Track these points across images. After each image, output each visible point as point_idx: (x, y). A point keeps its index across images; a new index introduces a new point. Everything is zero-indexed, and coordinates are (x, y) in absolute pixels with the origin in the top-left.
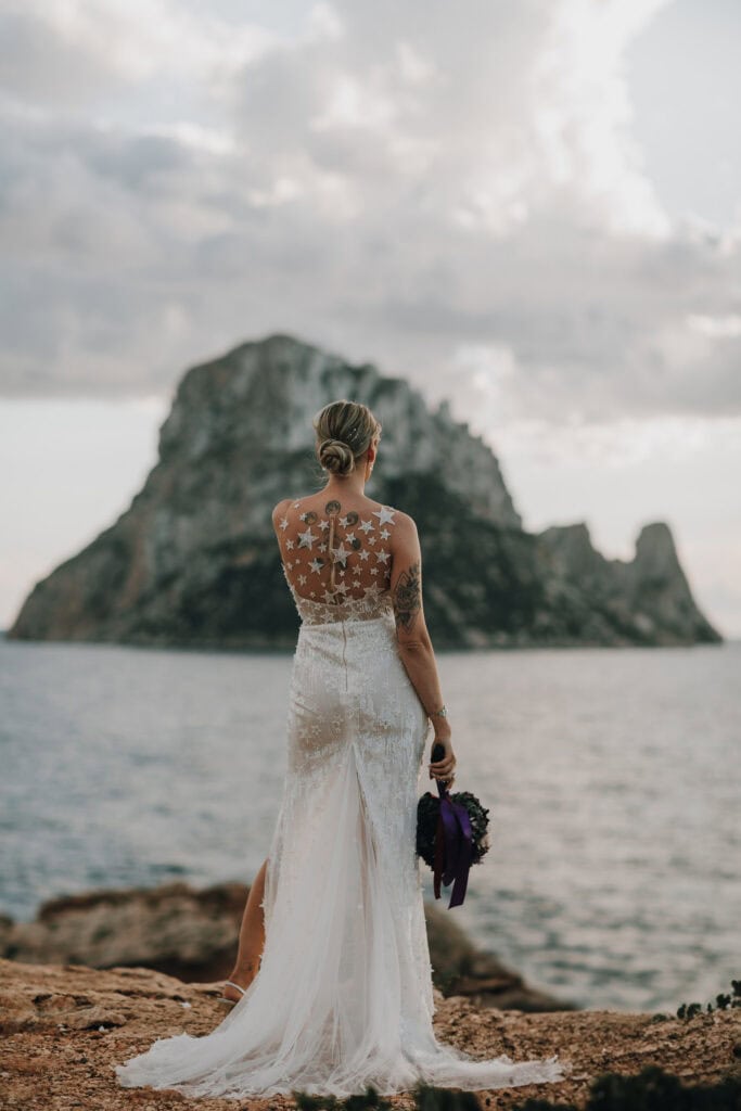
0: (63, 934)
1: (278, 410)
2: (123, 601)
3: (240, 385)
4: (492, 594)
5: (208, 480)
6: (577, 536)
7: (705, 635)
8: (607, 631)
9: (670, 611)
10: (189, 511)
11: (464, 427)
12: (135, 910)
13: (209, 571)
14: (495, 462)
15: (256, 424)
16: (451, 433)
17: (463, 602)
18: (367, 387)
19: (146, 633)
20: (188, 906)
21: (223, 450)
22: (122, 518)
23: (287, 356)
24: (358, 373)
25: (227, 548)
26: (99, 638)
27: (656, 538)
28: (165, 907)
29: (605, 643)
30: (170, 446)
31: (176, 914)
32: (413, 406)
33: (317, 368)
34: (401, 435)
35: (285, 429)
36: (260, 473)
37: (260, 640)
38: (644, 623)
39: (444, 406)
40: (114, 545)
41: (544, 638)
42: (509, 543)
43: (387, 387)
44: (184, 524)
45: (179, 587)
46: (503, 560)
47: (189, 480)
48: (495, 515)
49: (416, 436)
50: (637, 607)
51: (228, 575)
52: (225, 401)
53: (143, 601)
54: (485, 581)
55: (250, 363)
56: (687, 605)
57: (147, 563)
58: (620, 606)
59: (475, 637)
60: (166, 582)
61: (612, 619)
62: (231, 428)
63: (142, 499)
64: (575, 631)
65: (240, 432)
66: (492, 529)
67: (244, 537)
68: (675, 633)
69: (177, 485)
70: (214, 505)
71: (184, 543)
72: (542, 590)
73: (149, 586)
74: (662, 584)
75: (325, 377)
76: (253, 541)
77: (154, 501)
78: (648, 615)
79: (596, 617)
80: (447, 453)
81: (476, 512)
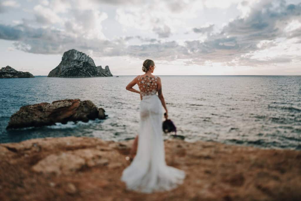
0: (55, 105)
1: (73, 56)
2: (59, 74)
3: (70, 54)
5: (67, 62)
6: (100, 67)
7: (111, 76)
8: (103, 75)
9: (108, 74)
10: (65, 65)
11: (90, 58)
12: (62, 102)
13: (67, 70)
14: (93, 61)
15: (71, 57)
16: (89, 58)
17: (90, 73)
18: (81, 54)
19: (61, 76)
20: (67, 101)
21: (68, 60)
22: (58, 66)
23: (74, 51)
24: (81, 53)
25: (69, 68)
26: (57, 77)
27: (107, 67)
28: (65, 102)
29: (103, 77)
30: (63, 59)
31: (66, 102)
32: (86, 56)
33: (77, 52)
34: (85, 58)
35: (74, 58)
36: (72, 62)
37: (72, 77)
38: (106, 75)
39: (88, 56)
40: (58, 68)
41: (97, 76)
42: (94, 68)
43: (83, 54)
44: (65, 66)
45: (64, 72)
47: (65, 62)
48: (93, 65)
49: (86, 58)
50: (105, 73)
51: (69, 71)
52: (68, 55)
54: (92, 71)
55: (71, 52)
56: (110, 73)
57: (61, 70)
59: (91, 76)
60: (63, 71)
61: (103, 74)
62: (69, 58)
63: (60, 64)
64: (100, 75)
65: (70, 58)
66: (93, 67)
67: (70, 68)
68: (109, 75)
69: (64, 63)
70: (67, 65)
71: (65, 68)
72: (97, 72)
73: (61, 72)
74: (108, 71)
75: (78, 53)
76: (71, 68)
77: (62, 64)
78: (107, 74)
79: (102, 74)
80: (89, 60)
81: (91, 65)
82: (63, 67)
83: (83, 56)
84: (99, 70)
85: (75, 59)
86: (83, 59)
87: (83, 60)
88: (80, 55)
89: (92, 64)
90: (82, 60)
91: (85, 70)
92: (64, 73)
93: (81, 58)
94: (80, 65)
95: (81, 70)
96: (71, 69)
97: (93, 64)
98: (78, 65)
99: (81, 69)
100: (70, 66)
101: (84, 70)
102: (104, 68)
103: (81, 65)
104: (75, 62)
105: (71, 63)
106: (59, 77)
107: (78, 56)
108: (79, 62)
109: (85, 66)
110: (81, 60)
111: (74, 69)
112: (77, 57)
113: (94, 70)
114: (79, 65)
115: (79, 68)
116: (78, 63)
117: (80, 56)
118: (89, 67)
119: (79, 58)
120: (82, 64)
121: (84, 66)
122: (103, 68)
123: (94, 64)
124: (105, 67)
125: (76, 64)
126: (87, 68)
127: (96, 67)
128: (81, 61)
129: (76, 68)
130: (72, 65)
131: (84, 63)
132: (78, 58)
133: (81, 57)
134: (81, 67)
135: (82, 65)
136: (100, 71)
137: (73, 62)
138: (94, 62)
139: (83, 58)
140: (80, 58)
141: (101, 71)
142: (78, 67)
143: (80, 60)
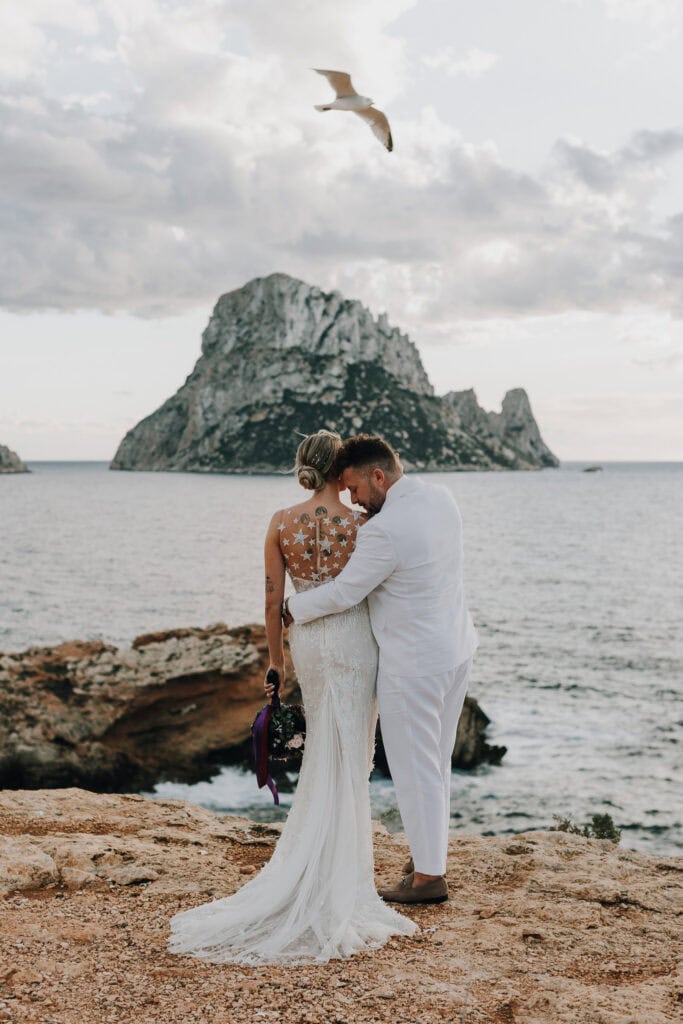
0: (147, 658)
1: (278, 320)
2: (182, 445)
3: (254, 307)
4: (413, 437)
5: (236, 367)
6: (468, 397)
7: (548, 461)
8: (486, 459)
9: (526, 447)
10: (224, 387)
11: (396, 330)
12: (193, 641)
13: (238, 424)
14: (416, 352)
15: (264, 331)
16: (386, 334)
18: (334, 307)
19: (197, 464)
20: (227, 638)
21: (244, 348)
22: (180, 390)
23: (284, 288)
24: (328, 298)
25: (248, 410)
26: (169, 468)
27: (516, 398)
28: (211, 640)
29: (486, 467)
30: (210, 347)
31: (219, 643)
32: (364, 317)
33: (302, 296)
34: (356, 338)
35: (283, 335)
36: (269, 362)
37: (269, 468)
38: (509, 454)
39: (383, 318)
40: (177, 408)
41: (446, 463)
42: (424, 404)
43: (347, 306)
44: (220, 394)
45: (218, 434)
46: (420, 415)
47: (224, 367)
48: (415, 387)
49: (365, 337)
50: (504, 443)
51: (248, 426)
52: (245, 317)
53: (195, 444)
54: (410, 429)
55: (260, 293)
56: (536, 442)
57: (198, 420)
58: (494, 443)
60: (210, 432)
61: (489, 452)
62: (248, 333)
63: (193, 378)
64: (465, 459)
65: (255, 335)
66: (414, 396)
67: (257, 404)
68: (530, 459)
69: (215, 371)
70: (239, 383)
71: (221, 407)
72: (445, 433)
73: (201, 433)
74: (519, 429)
75: (307, 301)
76: (265, 405)
77: (202, 380)
78: (514, 449)
79: (480, 452)
80: (385, 348)
81: (404, 385)
82: (206, 405)
83: (346, 322)
84: (458, 421)
85: (291, 341)
86: (346, 346)
87: (342, 352)
88: (325, 313)
89: (409, 379)
90: (335, 351)
91: (358, 423)
92: (217, 444)
93: (333, 332)
94: (324, 384)
95: (331, 419)
96: (260, 417)
97: (416, 376)
98: (312, 389)
99: (333, 412)
100: (258, 390)
101: (349, 422)
102: (498, 409)
103: (334, 382)
104: (292, 366)
105: (264, 373)
106: (184, 469)
107: (311, 317)
108: (317, 363)
109: (359, 396)
110: (331, 346)
111: (281, 416)
112: (300, 327)
113: (423, 421)
114: (317, 382)
115: (319, 404)
116: (313, 372)
117: (328, 321)
118: (385, 401)
119: (318, 334)
120: (339, 377)
121: (350, 392)
122: (488, 409)
123: (424, 378)
124: (502, 396)
125: (293, 381)
126: (373, 404)
127: (432, 399)
128: (329, 358)
129: (300, 407)
130: (267, 389)
131: (352, 370)
132: (312, 333)
133: (331, 326)
134: (333, 401)
135: (340, 385)
136: (463, 428)
137: (276, 368)
138: (419, 364)
139: (341, 337)
140: (325, 335)
141: (474, 428)
142: (313, 401)
143: (322, 352)
